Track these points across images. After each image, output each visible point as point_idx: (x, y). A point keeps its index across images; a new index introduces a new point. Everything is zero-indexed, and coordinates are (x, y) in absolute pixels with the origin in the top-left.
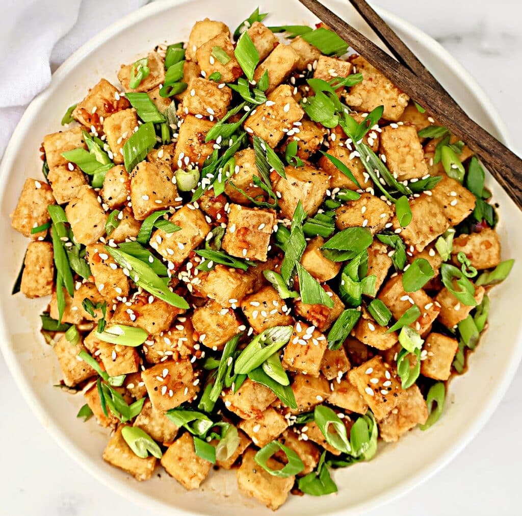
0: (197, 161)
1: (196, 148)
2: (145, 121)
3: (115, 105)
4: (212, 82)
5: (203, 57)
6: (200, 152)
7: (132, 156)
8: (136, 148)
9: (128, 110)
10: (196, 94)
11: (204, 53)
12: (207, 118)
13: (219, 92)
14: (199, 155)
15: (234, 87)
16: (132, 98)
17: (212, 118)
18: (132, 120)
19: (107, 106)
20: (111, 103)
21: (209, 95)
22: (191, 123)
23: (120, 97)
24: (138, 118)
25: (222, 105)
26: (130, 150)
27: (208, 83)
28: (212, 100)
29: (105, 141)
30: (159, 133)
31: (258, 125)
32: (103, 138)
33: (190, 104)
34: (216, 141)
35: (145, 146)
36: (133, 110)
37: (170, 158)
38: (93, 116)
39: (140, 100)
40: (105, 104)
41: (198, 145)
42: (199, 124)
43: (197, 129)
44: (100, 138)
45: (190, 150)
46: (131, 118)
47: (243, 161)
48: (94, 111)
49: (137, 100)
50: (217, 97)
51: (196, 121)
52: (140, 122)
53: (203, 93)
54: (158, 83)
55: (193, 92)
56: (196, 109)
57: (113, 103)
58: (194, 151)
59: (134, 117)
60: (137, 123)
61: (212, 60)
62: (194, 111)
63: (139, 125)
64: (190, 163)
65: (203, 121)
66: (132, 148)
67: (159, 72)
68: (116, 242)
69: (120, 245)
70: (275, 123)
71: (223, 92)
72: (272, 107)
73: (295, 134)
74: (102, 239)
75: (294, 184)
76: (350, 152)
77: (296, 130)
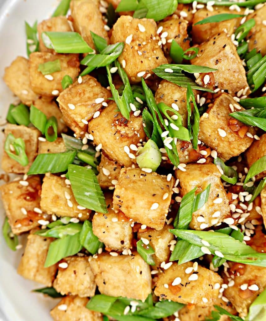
0: (140, 138)
1: (128, 132)
2: (65, 170)
3: (31, 190)
4: (70, 87)
5: (41, 84)
6: (134, 131)
7: (94, 199)
8: (88, 192)
9: (44, 180)
10: (75, 104)
11: (37, 81)
12: (102, 109)
13: (84, 85)
14: (136, 132)
15: (86, 71)
16: (36, 169)
17: (105, 104)
18: (57, 181)
19: (28, 198)
20: (27, 192)
21: (82, 95)
22: (99, 124)
23: (27, 180)
24: (58, 175)
25: (98, 89)
26: (85, 199)
27: (70, 90)
28: (87, 95)
29: (58, 218)
30: (83, 164)
31: (142, 62)
32: (54, 218)
33: (81, 115)
34: (131, 111)
35: (91, 182)
36: (48, 175)
37: (115, 166)
38: (30, 215)
39: (42, 163)
40: (25, 199)
41: (126, 128)
42: (104, 118)
43: (108, 122)
44: (53, 221)
45: (126, 139)
46: (54, 181)
47: (169, 97)
48: (25, 213)
49: (40, 167)
50: (88, 89)
51: (99, 119)
52: (63, 176)
53: (77, 99)
54: (36, 140)
55: (71, 106)
56: (88, 113)
57: (28, 190)
58: (130, 135)
59: (55, 178)
60: (62, 178)
61: (50, 77)
62: (90, 116)
63: (65, 178)
64: (137, 147)
65: (104, 114)
66: (85, 195)
67: (27, 133)
68: (167, 261)
69: (172, 259)
70: (149, 47)
71: (87, 82)
72: (133, 41)
73: (167, 39)
74: (154, 272)
75: (217, 62)
76: (205, 8)
77: (164, 35)
